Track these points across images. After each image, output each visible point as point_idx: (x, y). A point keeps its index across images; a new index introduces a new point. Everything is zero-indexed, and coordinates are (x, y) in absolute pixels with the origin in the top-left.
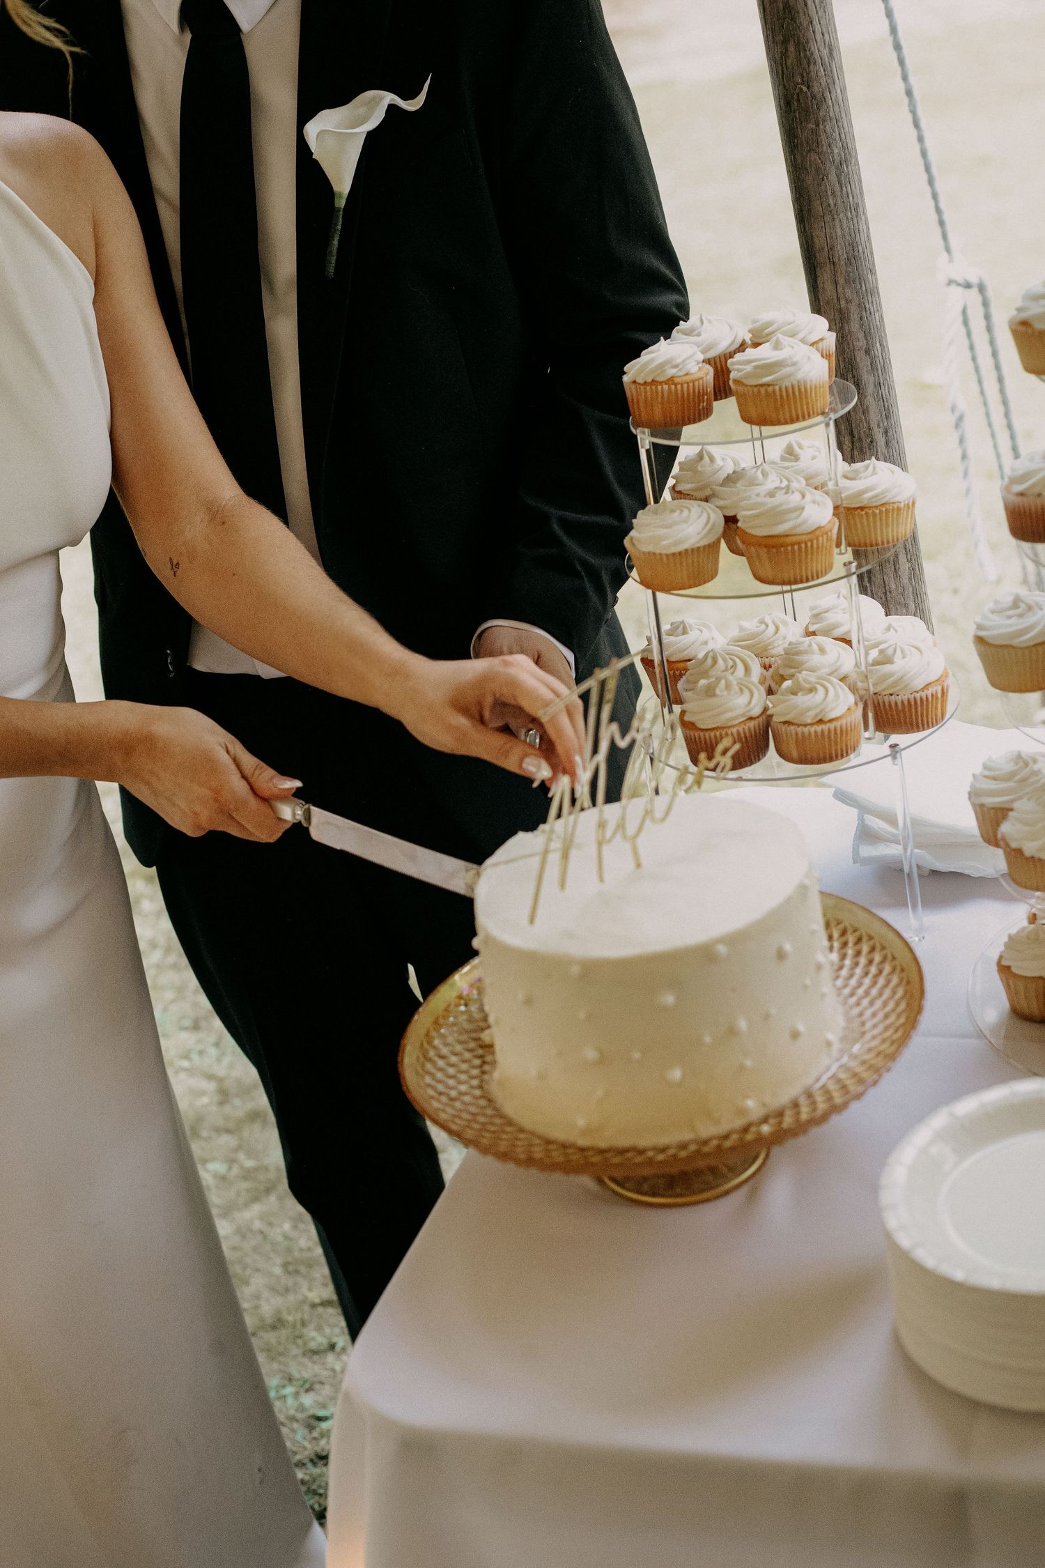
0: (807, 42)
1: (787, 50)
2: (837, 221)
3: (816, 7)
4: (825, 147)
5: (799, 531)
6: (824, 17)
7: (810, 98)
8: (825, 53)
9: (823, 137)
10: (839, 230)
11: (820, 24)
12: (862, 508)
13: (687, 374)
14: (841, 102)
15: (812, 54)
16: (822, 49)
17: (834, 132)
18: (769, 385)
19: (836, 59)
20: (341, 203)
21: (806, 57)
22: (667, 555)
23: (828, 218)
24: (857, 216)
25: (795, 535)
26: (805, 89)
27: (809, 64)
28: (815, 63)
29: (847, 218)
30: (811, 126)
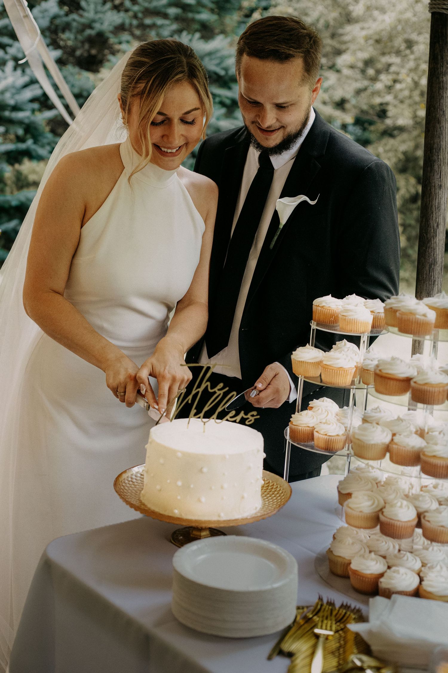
0: (429, 219)
1: (423, 220)
2: (425, 284)
3: (436, 208)
4: (427, 257)
5: (334, 366)
6: (438, 213)
7: (426, 239)
8: (435, 225)
9: (427, 253)
10: (425, 287)
11: (436, 214)
12: (367, 370)
13: (329, 307)
14: (438, 243)
15: (430, 224)
16: (434, 223)
17: (432, 253)
18: (345, 316)
19: (440, 228)
20: (281, 227)
21: (428, 224)
22: (298, 361)
23: (422, 282)
24: (434, 284)
25: (333, 367)
26: (425, 235)
27: (428, 227)
28: (430, 227)
29: (429, 284)
30: (424, 248)
